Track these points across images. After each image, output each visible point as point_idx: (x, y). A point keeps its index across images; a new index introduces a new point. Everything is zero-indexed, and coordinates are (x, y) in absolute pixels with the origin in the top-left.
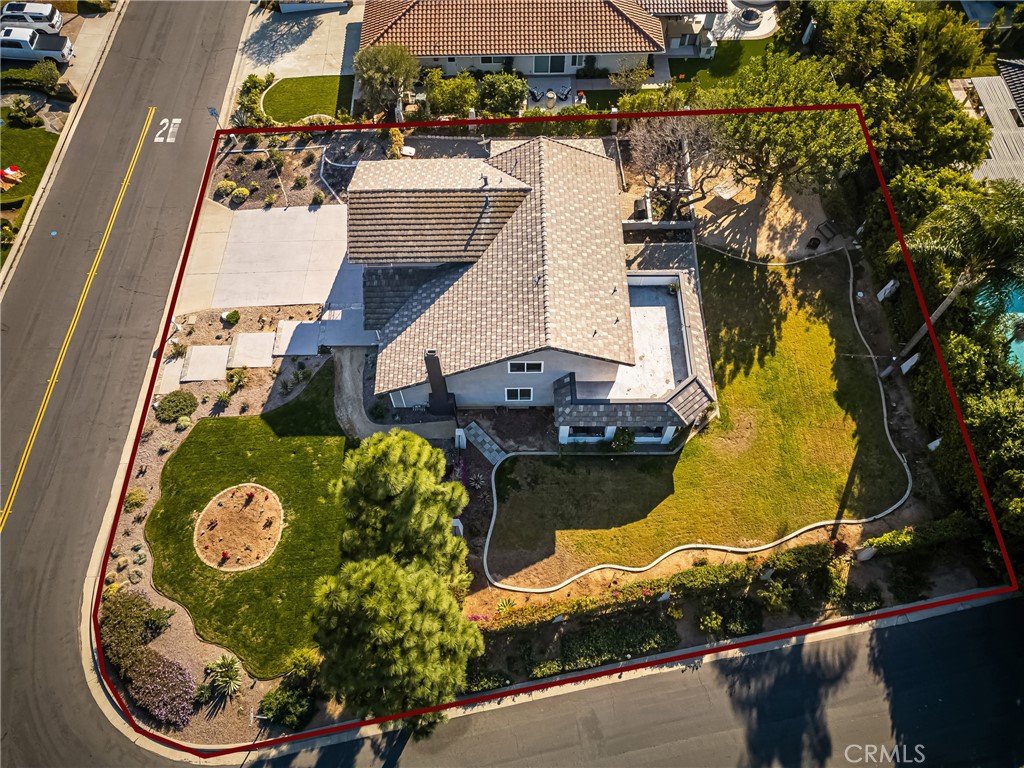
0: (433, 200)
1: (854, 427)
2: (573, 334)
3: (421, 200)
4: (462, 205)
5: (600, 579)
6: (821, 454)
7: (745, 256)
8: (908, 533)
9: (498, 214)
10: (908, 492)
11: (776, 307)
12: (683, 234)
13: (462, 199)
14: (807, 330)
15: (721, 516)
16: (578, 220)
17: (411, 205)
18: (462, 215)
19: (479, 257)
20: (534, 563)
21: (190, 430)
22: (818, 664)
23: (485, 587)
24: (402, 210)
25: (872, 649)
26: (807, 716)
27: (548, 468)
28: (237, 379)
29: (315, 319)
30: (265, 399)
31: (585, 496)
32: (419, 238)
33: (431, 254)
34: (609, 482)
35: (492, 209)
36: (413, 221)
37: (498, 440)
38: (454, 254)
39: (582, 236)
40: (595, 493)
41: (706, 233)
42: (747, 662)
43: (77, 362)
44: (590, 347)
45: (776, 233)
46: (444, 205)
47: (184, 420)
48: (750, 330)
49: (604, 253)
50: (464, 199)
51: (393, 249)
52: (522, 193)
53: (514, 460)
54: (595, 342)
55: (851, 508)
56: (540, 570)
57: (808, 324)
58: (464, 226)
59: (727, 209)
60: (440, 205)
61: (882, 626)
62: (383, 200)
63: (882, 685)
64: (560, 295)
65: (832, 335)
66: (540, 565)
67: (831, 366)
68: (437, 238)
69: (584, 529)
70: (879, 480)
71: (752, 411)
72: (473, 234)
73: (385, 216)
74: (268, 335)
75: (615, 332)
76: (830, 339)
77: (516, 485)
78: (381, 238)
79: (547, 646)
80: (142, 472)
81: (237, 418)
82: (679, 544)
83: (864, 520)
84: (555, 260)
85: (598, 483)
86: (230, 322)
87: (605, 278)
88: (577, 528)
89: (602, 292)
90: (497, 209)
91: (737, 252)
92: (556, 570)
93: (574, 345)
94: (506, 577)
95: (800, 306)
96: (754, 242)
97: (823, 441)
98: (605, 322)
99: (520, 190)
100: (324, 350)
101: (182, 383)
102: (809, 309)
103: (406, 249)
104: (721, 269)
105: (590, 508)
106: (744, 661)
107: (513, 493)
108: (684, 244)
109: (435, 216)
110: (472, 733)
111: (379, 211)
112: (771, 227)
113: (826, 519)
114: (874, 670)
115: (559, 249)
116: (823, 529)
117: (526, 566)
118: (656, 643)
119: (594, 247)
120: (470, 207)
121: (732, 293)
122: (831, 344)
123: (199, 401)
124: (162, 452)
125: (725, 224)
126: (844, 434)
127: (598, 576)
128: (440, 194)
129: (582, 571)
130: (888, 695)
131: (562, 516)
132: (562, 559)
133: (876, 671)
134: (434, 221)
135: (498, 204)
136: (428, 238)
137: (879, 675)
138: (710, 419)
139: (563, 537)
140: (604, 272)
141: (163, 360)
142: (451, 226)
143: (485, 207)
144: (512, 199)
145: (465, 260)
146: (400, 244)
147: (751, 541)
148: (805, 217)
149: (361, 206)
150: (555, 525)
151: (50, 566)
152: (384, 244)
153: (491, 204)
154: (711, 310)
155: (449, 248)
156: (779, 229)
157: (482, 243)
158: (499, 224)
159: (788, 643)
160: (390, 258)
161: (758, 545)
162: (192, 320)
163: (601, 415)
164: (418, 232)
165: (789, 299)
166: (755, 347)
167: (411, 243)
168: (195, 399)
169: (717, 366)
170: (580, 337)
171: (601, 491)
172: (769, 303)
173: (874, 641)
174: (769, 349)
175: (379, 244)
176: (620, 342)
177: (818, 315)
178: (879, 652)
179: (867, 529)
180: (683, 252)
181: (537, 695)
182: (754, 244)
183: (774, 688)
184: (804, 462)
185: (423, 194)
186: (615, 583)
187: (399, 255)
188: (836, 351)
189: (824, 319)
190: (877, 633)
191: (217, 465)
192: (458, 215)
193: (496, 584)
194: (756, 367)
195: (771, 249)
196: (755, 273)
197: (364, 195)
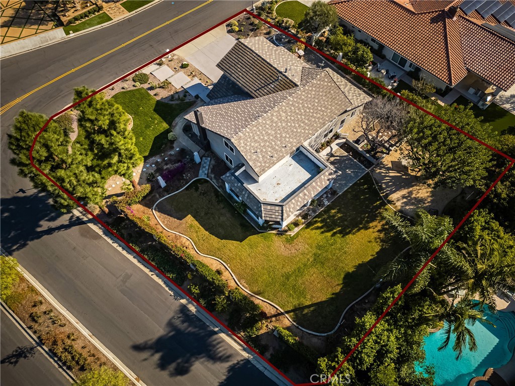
0: (262, 64)
1: (338, 291)
2: (246, 144)
3: (258, 61)
4: (270, 73)
5: (183, 242)
6: (312, 286)
7: (383, 193)
8: (295, 340)
9: (278, 87)
10: (326, 334)
11: (368, 222)
12: (368, 164)
13: (271, 71)
14: (369, 242)
15: (246, 266)
16: (302, 111)
17: (253, 60)
18: (266, 77)
19: (257, 97)
20: (171, 216)
21: (137, 88)
22: (214, 346)
23: (149, 208)
24: (249, 60)
25: (238, 363)
26: (188, 355)
27: (213, 194)
28: (165, 85)
29: (206, 86)
30: (164, 97)
31: (212, 214)
32: (245, 74)
33: (243, 84)
34: (226, 218)
35: (278, 83)
36: (248, 67)
37: (210, 171)
38: (250, 89)
39: (297, 117)
40: (217, 217)
41: (378, 171)
42: (193, 317)
43: (135, 45)
44: (248, 155)
45: (409, 196)
46: (264, 69)
47: (138, 84)
48: (346, 220)
49: (299, 130)
50: (272, 72)
51: (233, 71)
52: (294, 85)
53: (206, 181)
54: (252, 155)
55: (296, 315)
56: (171, 221)
57: (373, 240)
58: (263, 82)
59: (400, 170)
60: (262, 68)
61: (252, 362)
62: (246, 52)
63: (224, 377)
64: (258, 128)
65: (377, 253)
66: (172, 219)
67: (361, 263)
68: (251, 79)
69: (199, 223)
70: (320, 318)
71: (306, 246)
72: (263, 87)
73: (242, 58)
74: (189, 79)
75: (265, 159)
76: (375, 254)
77: (197, 189)
78: (233, 65)
79: (144, 243)
80: (112, 89)
81: (151, 95)
82: (221, 259)
83: (295, 324)
84: (272, 115)
85: (221, 214)
86: (184, 66)
87: (287, 140)
88: (197, 220)
89: (279, 142)
90: (279, 84)
91: (381, 189)
92: (175, 225)
93: (242, 148)
94: (159, 212)
95: (379, 231)
96: (394, 192)
97: (318, 283)
98: (266, 152)
99: (294, 83)
100: (197, 97)
101: (151, 73)
102: (382, 235)
103: (237, 75)
104: (366, 189)
105: (209, 219)
106: (192, 315)
107: (193, 190)
108: (364, 167)
109: (257, 70)
110: (96, 242)
111: (241, 55)
112: (411, 193)
113: (281, 308)
114: (229, 370)
115: (279, 113)
116: (276, 309)
117: (168, 215)
118: (172, 276)
119: (297, 125)
120: (271, 76)
121: (358, 201)
122: (372, 255)
123: (148, 82)
124: (123, 88)
125: (391, 174)
126: (330, 289)
127: (184, 240)
128: (266, 64)
129: (182, 234)
130: (222, 382)
131: (197, 212)
132: (181, 224)
133: (229, 371)
134: (255, 72)
135: (282, 83)
136: (248, 77)
137: (229, 373)
138: (287, 233)
139: (189, 219)
140: (290, 136)
141: (155, 62)
142: (259, 78)
143: (276, 80)
144: (288, 85)
145: (252, 94)
146: (237, 71)
147: (245, 284)
148: (432, 201)
149: (238, 49)
150: (192, 212)
151: (66, 94)
152: (232, 67)
153: (279, 81)
154: (341, 200)
155: (251, 86)
156: (413, 196)
157: (263, 93)
158: (275, 91)
159: (214, 327)
160: (229, 74)
161: (246, 288)
162: (175, 57)
163: (237, 187)
164: (246, 72)
165: (379, 224)
166: (339, 227)
167: (240, 74)
168: (148, 81)
169: (314, 220)
170: (248, 148)
171: (219, 217)
172: (368, 218)
173: (242, 362)
174: (344, 233)
175: (231, 67)
176: (263, 164)
177: (382, 241)
178: (239, 367)
179: (291, 328)
180: (360, 169)
181: (124, 253)
182: (392, 192)
183: (189, 334)
184: (300, 281)
185: (261, 59)
186: (186, 248)
187: (233, 75)
188: (371, 260)
189: (383, 245)
190: (247, 361)
191: (130, 104)
192: (264, 76)
193: (154, 211)
194: (329, 234)
195: (398, 200)
196: (378, 203)
197: (242, 46)
